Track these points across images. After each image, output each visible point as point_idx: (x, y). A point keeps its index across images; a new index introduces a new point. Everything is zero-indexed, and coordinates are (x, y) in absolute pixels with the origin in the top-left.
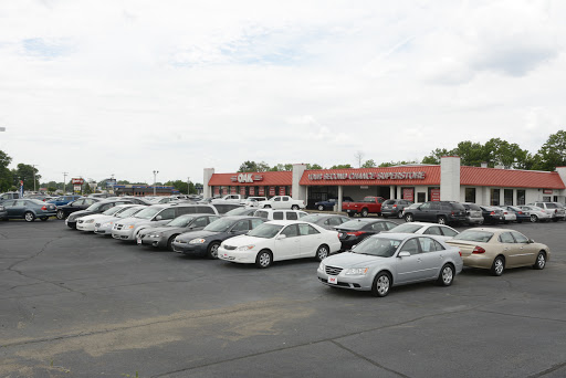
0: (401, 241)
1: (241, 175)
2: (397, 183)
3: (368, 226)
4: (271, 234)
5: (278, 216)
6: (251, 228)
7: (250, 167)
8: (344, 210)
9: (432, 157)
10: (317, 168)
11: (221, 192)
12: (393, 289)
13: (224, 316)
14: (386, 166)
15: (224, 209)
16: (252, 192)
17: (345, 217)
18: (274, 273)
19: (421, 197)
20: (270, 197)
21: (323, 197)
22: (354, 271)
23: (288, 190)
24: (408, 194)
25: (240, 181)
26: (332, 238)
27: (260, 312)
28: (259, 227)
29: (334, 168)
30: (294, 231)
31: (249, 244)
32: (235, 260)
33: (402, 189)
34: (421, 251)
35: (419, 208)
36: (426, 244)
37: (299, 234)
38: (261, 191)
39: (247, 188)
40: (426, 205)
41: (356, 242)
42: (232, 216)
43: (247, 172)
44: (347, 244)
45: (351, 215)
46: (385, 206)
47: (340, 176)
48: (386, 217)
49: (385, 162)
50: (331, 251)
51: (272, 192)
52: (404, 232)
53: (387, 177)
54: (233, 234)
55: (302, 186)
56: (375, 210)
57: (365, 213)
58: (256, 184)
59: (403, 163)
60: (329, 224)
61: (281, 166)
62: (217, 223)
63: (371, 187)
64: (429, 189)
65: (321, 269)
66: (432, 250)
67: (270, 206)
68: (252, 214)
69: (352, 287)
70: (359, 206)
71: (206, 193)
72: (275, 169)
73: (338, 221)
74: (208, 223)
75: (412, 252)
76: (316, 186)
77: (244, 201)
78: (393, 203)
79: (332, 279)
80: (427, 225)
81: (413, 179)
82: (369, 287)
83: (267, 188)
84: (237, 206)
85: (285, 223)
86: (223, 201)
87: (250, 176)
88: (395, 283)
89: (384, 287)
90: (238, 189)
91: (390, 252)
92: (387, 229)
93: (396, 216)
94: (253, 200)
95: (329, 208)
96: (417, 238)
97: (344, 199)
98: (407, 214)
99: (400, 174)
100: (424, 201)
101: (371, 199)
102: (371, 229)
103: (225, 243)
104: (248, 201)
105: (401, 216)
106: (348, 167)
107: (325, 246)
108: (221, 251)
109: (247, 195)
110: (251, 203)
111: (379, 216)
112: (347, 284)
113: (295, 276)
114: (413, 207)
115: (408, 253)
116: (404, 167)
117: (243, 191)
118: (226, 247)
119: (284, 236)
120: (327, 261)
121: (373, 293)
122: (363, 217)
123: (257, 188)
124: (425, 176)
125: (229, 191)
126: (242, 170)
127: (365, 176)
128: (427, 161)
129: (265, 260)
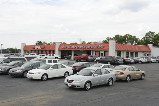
0: (94, 70)
1: (36, 46)
2: (93, 49)
3: (83, 65)
4: (47, 68)
5: (50, 61)
6: (40, 66)
7: (39, 43)
8: (74, 59)
9: (106, 40)
10: (64, 44)
11: (28, 52)
12: (92, 88)
13: (28, 99)
14: (90, 43)
15: (29, 59)
16: (40, 52)
17: (75, 62)
18: (48, 82)
19: (102, 55)
20: (47, 54)
21: (67, 54)
22: (78, 81)
23: (54, 52)
24: (97, 53)
25: (36, 48)
26: (70, 69)
27: (43, 97)
28: (43, 65)
29: (71, 43)
30: (56, 67)
31: (39, 72)
32: (34, 78)
33: (95, 51)
34: (101, 74)
35: (101, 59)
36: (103, 71)
37: (58, 68)
38: (44, 52)
39: (38, 51)
40: (103, 57)
41: (78, 71)
42: (32, 61)
43: (38, 45)
44: (75, 72)
45: (77, 61)
46: (89, 57)
47: (73, 47)
48: (89, 61)
49: (89, 42)
50: (70, 74)
51: (48, 52)
52: (95, 67)
53: (90, 47)
54: (33, 68)
55: (59, 50)
56: (85, 59)
57: (82, 60)
58: (42, 49)
59: (96, 42)
60: (69, 64)
61: (51, 43)
62: (26, 64)
63: (84, 51)
64: (105, 52)
65: (66, 81)
66: (105, 73)
67: (47, 58)
68: (40, 61)
69: (77, 87)
70: (80, 58)
71: (22, 53)
72: (49, 44)
73: (72, 63)
74: (23, 64)
75: (99, 74)
76: (64, 51)
77: (37, 56)
78: (92, 56)
79: (70, 85)
80: (104, 65)
81: (99, 48)
82: (83, 87)
83: (46, 51)
84: (34, 58)
85: (53, 64)
86: (29, 56)
87: (39, 46)
88: (92, 85)
89: (88, 87)
90: (35, 51)
91: (91, 74)
92: (90, 66)
93: (93, 61)
94: (41, 56)
95: (69, 58)
96: (100, 69)
97: (74, 55)
98: (97, 61)
99: (94, 46)
100: (103, 56)
101: (84, 55)
102: (84, 66)
103: (29, 71)
104: (39, 56)
105: (95, 61)
106: (76, 43)
107: (67, 72)
108: (28, 75)
109: (38, 54)
110: (40, 57)
111: (87, 61)
112: (75, 86)
113: (56, 83)
114: (99, 58)
115: (97, 75)
116: (96, 43)
117: (37, 52)
118: (30, 73)
119: (52, 69)
120: (68, 78)
121: (84, 89)
122: (81, 61)
123: (42, 51)
124: (103, 47)
125: (31, 52)
126: (36, 44)
127: (82, 47)
128: (104, 41)
129: (45, 78)
